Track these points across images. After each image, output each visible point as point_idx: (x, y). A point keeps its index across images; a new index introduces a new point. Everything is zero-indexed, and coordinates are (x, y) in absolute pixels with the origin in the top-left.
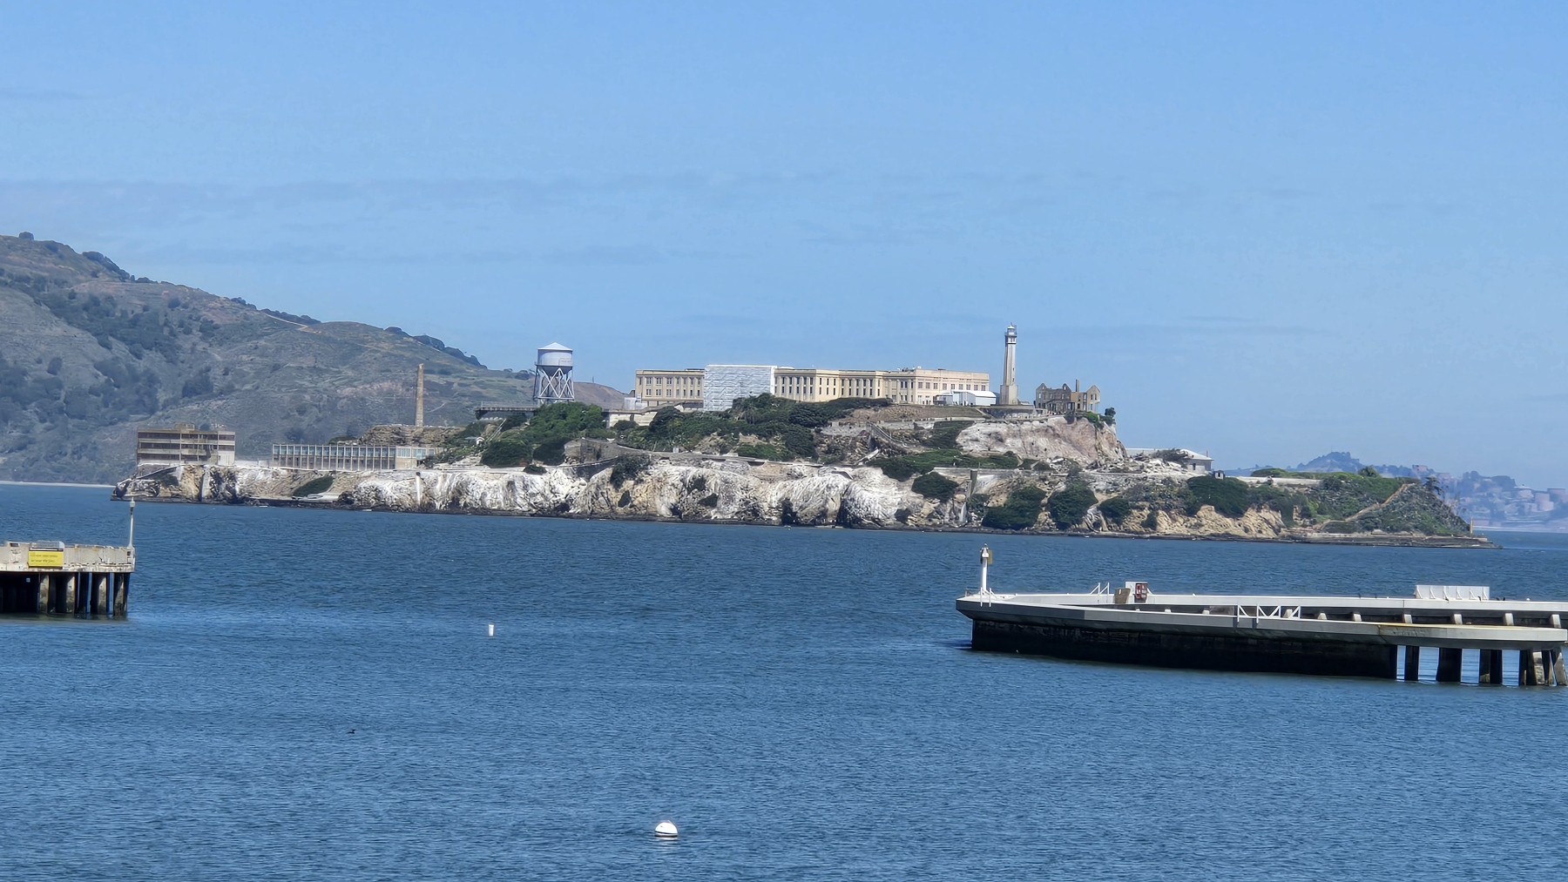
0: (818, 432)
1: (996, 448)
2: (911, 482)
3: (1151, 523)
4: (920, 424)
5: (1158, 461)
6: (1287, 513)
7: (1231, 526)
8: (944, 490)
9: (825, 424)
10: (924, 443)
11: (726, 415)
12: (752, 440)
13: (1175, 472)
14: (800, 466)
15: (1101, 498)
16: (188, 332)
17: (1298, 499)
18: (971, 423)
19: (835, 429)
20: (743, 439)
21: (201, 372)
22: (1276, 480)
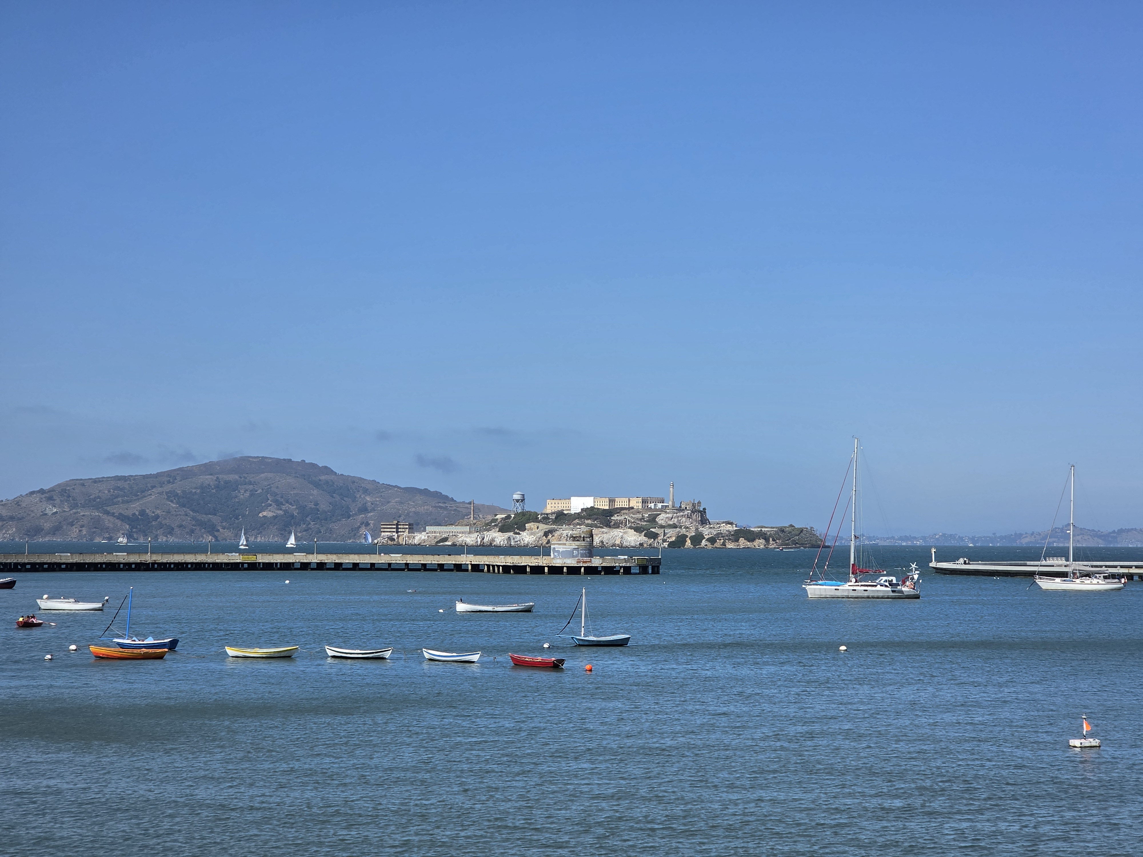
0: (610, 518)
1: (669, 522)
2: (643, 533)
3: (724, 544)
4: (644, 515)
5: (724, 524)
6: (767, 540)
7: (749, 544)
8: (655, 536)
9: (612, 516)
10: (645, 521)
11: (578, 514)
12: (589, 522)
13: (729, 527)
14: (605, 530)
15: (707, 537)
16: (359, 491)
17: (770, 536)
18: (660, 514)
19: (615, 518)
20: (586, 522)
21: (363, 504)
22: (763, 529)
